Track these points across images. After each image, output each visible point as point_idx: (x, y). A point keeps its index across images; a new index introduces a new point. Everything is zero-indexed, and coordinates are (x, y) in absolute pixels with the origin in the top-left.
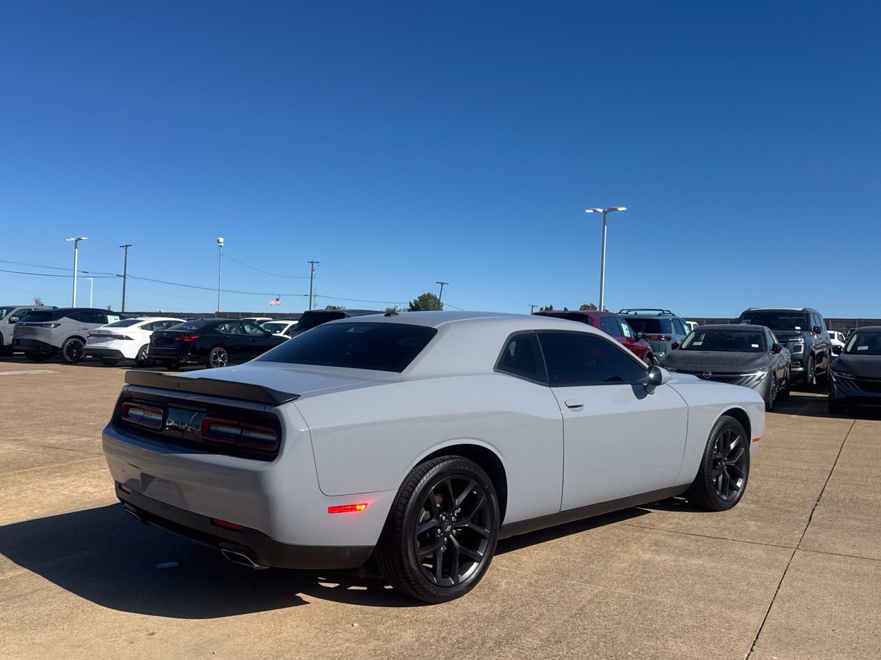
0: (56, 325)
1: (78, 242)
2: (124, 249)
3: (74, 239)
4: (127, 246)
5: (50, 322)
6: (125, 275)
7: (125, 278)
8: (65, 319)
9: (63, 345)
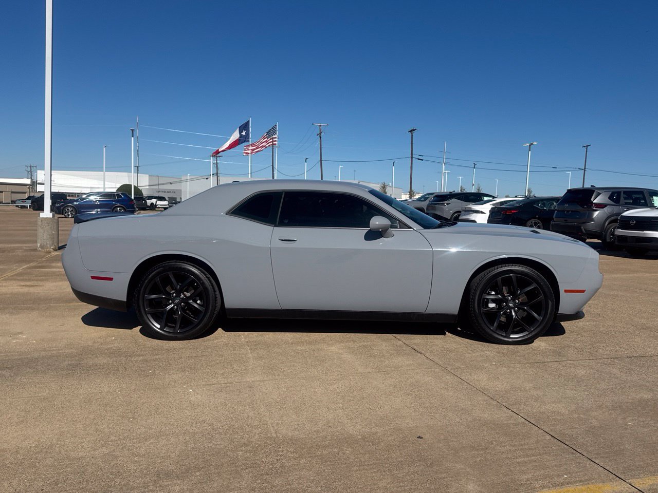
0: (448, 204)
1: (532, 146)
2: (585, 149)
3: (528, 144)
4: (587, 146)
5: (444, 202)
6: (585, 168)
7: (585, 170)
8: (454, 200)
9: (451, 218)
